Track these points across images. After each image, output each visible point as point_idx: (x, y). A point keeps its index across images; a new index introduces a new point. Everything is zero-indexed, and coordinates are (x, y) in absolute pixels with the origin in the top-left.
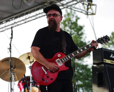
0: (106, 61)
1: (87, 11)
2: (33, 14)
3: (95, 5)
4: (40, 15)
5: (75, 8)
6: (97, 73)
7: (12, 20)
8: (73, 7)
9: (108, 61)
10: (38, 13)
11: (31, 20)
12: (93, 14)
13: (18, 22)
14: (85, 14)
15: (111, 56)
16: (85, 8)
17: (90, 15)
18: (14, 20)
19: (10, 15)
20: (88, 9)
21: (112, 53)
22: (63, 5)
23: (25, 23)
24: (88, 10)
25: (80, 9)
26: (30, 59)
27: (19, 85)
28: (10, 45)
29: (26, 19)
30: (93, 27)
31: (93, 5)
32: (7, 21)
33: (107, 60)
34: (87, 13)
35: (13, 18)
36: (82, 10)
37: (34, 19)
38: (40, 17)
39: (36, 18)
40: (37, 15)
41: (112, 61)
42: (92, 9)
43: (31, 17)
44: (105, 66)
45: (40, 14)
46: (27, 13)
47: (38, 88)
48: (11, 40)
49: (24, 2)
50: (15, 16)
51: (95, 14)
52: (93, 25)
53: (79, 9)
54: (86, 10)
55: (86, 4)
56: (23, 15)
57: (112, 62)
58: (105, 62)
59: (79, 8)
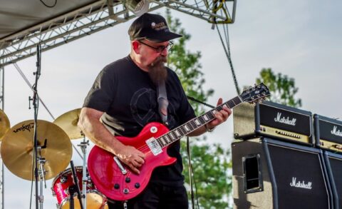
0: (264, 130)
1: (214, 14)
2: (85, 21)
4: (102, 24)
5: (187, 6)
6: (244, 159)
7: (36, 35)
8: (181, 4)
9: (270, 131)
10: (97, 19)
11: (80, 36)
12: (227, 21)
13: (49, 40)
14: (209, 22)
15: (276, 117)
16: (208, 7)
17: (219, 22)
18: (39, 37)
19: (31, 23)
20: (216, 8)
21: (280, 111)
23: (66, 42)
24: (215, 12)
25: (197, 9)
27: (55, 188)
28: (35, 89)
29: (68, 32)
30: (227, 53)
32: (22, 39)
33: (267, 128)
34: (215, 19)
35: (38, 30)
36: (201, 11)
37: (88, 34)
38: (101, 28)
39: (93, 31)
40: (93, 23)
41: (279, 131)
42: (225, 10)
43: (81, 28)
44: (262, 141)
45: (100, 20)
46: (70, 20)
50: (41, 26)
51: (232, 22)
52: (229, 49)
53: (194, 9)
54: (211, 11)
56: (60, 23)
57: (279, 133)
58: (262, 132)
59: (196, 6)
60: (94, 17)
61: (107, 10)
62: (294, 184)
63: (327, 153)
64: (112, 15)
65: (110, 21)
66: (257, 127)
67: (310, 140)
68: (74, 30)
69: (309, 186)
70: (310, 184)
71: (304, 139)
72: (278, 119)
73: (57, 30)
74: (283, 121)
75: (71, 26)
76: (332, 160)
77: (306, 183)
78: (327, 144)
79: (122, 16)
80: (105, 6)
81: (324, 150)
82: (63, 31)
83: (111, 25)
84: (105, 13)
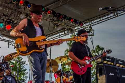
2: (58, 35)
3: (94, 30)
4: (62, 36)
6: (99, 68)
12: (92, 35)
13: (49, 39)
17: (90, 35)
21: (107, 57)
22: (75, 30)
26: (61, 60)
28: (50, 52)
29: (54, 37)
30: (92, 43)
31: (92, 30)
33: (104, 61)
40: (60, 35)
42: (92, 33)
43: (57, 37)
44: (103, 64)
45: (62, 35)
46: (55, 34)
47: (66, 77)
48: (51, 49)
49: (55, 28)
50: (48, 36)
51: (93, 35)
55: (88, 30)
56: (52, 35)
57: (107, 62)
60: (60, 34)
61: (63, 32)
62: (110, 74)
63: (118, 67)
64: (65, 33)
65: (64, 35)
66: (102, 61)
67: (114, 64)
68: (55, 37)
69: (114, 75)
70: (114, 74)
71: (112, 64)
72: (107, 59)
73: (51, 37)
74: (108, 60)
75: (55, 36)
76: (119, 69)
77: (113, 74)
78: (117, 65)
79: (67, 34)
80: (63, 31)
81: (117, 66)
82: (53, 37)
83: (64, 36)
84: (63, 33)
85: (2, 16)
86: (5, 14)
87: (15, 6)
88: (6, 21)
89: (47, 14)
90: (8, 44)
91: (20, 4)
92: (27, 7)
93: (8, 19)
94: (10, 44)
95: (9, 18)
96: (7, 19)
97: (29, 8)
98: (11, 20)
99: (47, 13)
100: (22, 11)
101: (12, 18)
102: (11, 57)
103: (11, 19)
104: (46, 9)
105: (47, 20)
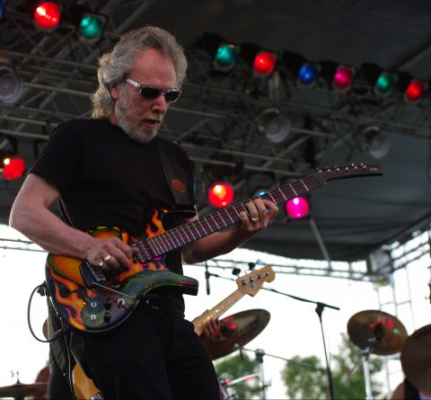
85: (179, 142)
86: (195, 133)
87: (240, 88)
88: (207, 167)
89: (406, 99)
90: (208, 275)
91: (256, 74)
92: (298, 82)
93: (215, 156)
94: (216, 276)
95: (220, 147)
96: (211, 158)
97: (310, 86)
98: (229, 158)
99: (405, 97)
100: (273, 107)
101: (233, 148)
102: (222, 338)
103: (227, 151)
104: (396, 78)
105: (412, 133)
